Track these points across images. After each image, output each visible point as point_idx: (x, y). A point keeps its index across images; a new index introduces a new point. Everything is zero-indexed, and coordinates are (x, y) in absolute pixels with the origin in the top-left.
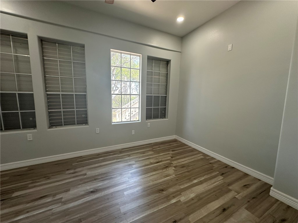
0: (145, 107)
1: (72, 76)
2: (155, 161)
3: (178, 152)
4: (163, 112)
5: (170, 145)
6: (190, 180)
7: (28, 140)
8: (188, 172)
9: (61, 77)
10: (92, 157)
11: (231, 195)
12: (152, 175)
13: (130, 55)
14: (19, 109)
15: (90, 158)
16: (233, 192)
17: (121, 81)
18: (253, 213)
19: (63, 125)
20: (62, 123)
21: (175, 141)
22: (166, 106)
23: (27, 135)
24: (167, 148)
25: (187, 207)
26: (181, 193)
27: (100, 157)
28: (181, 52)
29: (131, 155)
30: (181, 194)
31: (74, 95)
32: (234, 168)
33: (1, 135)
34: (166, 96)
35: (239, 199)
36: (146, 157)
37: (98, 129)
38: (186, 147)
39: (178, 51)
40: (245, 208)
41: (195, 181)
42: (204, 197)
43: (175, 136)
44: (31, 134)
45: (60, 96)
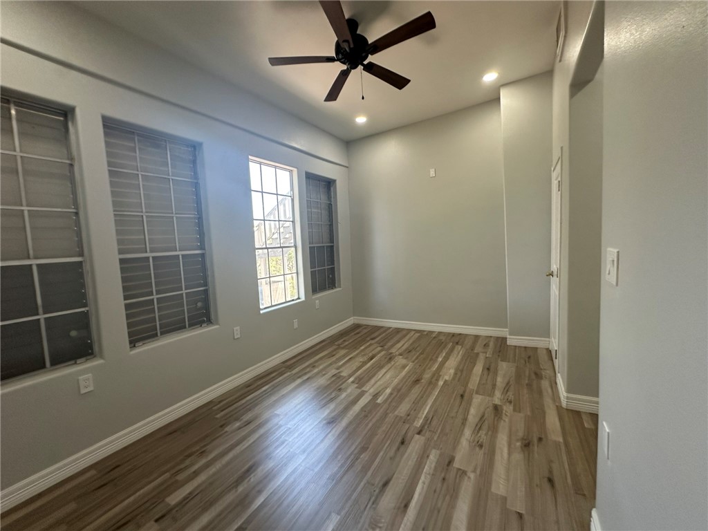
0: (309, 270)
1: (172, 213)
2: (365, 358)
3: (382, 338)
4: (331, 276)
5: (358, 333)
6: (434, 360)
7: (83, 391)
8: (421, 354)
9: (147, 214)
10: (238, 394)
11: (482, 357)
12: (384, 374)
13: (276, 167)
14: (41, 310)
15: (236, 399)
16: (481, 354)
17: (264, 220)
18: (509, 362)
19: (159, 334)
20: (156, 330)
21: (356, 327)
22: (334, 264)
23: (78, 380)
24: (359, 339)
25: (459, 381)
26: (441, 374)
27: (256, 387)
28: (347, 167)
29: (316, 364)
30: (440, 376)
31: (180, 256)
32: (460, 334)
33: (3, 395)
34: (333, 246)
35: (490, 356)
36: (343, 359)
37: (238, 328)
38: (382, 330)
39: (342, 164)
40: (501, 361)
41: (440, 359)
42: (464, 367)
43: (352, 318)
44: (90, 375)
45: (149, 262)
